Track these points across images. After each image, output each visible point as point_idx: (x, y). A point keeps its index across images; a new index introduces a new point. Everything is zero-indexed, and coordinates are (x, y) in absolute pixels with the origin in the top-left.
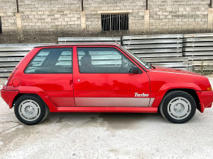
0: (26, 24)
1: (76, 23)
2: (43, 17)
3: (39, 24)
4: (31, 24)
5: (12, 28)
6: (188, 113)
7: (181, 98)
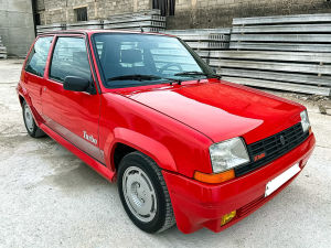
6: (153, 215)
7: (141, 171)
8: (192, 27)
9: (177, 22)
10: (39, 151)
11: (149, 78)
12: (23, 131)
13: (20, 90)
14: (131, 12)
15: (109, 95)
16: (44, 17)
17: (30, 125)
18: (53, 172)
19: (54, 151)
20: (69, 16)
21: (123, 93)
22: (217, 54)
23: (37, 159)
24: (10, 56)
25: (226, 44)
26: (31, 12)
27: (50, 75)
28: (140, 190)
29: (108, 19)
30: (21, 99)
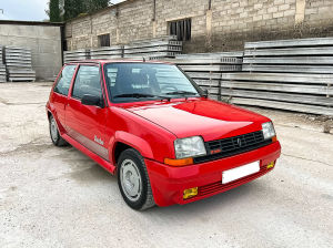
0: (216, 24)
1: (286, 14)
2: (238, 11)
3: (231, 23)
4: (222, 24)
5: (201, 31)
6: (139, 195)
7: (132, 162)
8: (207, 51)
9: (193, 46)
10: (61, 156)
11: (145, 96)
12: (49, 141)
13: (49, 107)
14: (150, 37)
15: (114, 109)
16: (71, 43)
17: (55, 135)
18: (71, 171)
19: (73, 156)
20: (93, 42)
21: (125, 107)
22: (228, 76)
23: (58, 162)
24: (38, 79)
25: (238, 67)
26: (59, 39)
27: (72, 95)
28: (132, 177)
29: (128, 45)
30: (49, 114)
